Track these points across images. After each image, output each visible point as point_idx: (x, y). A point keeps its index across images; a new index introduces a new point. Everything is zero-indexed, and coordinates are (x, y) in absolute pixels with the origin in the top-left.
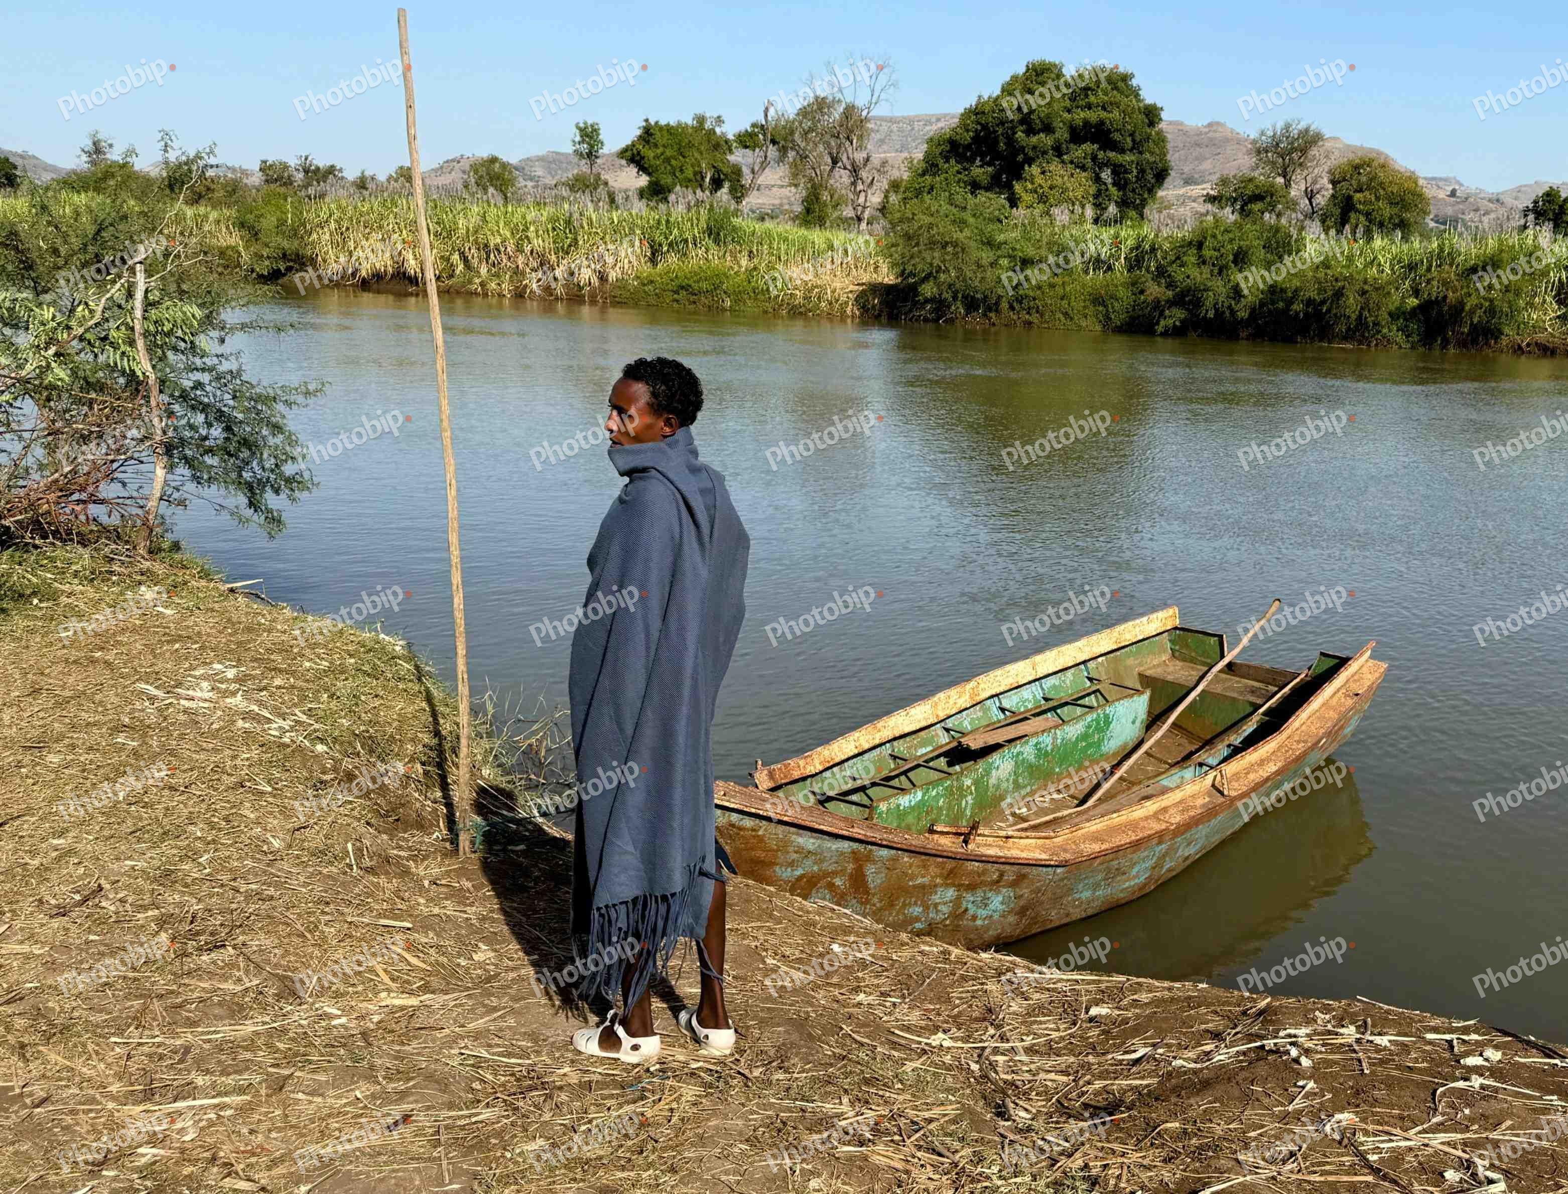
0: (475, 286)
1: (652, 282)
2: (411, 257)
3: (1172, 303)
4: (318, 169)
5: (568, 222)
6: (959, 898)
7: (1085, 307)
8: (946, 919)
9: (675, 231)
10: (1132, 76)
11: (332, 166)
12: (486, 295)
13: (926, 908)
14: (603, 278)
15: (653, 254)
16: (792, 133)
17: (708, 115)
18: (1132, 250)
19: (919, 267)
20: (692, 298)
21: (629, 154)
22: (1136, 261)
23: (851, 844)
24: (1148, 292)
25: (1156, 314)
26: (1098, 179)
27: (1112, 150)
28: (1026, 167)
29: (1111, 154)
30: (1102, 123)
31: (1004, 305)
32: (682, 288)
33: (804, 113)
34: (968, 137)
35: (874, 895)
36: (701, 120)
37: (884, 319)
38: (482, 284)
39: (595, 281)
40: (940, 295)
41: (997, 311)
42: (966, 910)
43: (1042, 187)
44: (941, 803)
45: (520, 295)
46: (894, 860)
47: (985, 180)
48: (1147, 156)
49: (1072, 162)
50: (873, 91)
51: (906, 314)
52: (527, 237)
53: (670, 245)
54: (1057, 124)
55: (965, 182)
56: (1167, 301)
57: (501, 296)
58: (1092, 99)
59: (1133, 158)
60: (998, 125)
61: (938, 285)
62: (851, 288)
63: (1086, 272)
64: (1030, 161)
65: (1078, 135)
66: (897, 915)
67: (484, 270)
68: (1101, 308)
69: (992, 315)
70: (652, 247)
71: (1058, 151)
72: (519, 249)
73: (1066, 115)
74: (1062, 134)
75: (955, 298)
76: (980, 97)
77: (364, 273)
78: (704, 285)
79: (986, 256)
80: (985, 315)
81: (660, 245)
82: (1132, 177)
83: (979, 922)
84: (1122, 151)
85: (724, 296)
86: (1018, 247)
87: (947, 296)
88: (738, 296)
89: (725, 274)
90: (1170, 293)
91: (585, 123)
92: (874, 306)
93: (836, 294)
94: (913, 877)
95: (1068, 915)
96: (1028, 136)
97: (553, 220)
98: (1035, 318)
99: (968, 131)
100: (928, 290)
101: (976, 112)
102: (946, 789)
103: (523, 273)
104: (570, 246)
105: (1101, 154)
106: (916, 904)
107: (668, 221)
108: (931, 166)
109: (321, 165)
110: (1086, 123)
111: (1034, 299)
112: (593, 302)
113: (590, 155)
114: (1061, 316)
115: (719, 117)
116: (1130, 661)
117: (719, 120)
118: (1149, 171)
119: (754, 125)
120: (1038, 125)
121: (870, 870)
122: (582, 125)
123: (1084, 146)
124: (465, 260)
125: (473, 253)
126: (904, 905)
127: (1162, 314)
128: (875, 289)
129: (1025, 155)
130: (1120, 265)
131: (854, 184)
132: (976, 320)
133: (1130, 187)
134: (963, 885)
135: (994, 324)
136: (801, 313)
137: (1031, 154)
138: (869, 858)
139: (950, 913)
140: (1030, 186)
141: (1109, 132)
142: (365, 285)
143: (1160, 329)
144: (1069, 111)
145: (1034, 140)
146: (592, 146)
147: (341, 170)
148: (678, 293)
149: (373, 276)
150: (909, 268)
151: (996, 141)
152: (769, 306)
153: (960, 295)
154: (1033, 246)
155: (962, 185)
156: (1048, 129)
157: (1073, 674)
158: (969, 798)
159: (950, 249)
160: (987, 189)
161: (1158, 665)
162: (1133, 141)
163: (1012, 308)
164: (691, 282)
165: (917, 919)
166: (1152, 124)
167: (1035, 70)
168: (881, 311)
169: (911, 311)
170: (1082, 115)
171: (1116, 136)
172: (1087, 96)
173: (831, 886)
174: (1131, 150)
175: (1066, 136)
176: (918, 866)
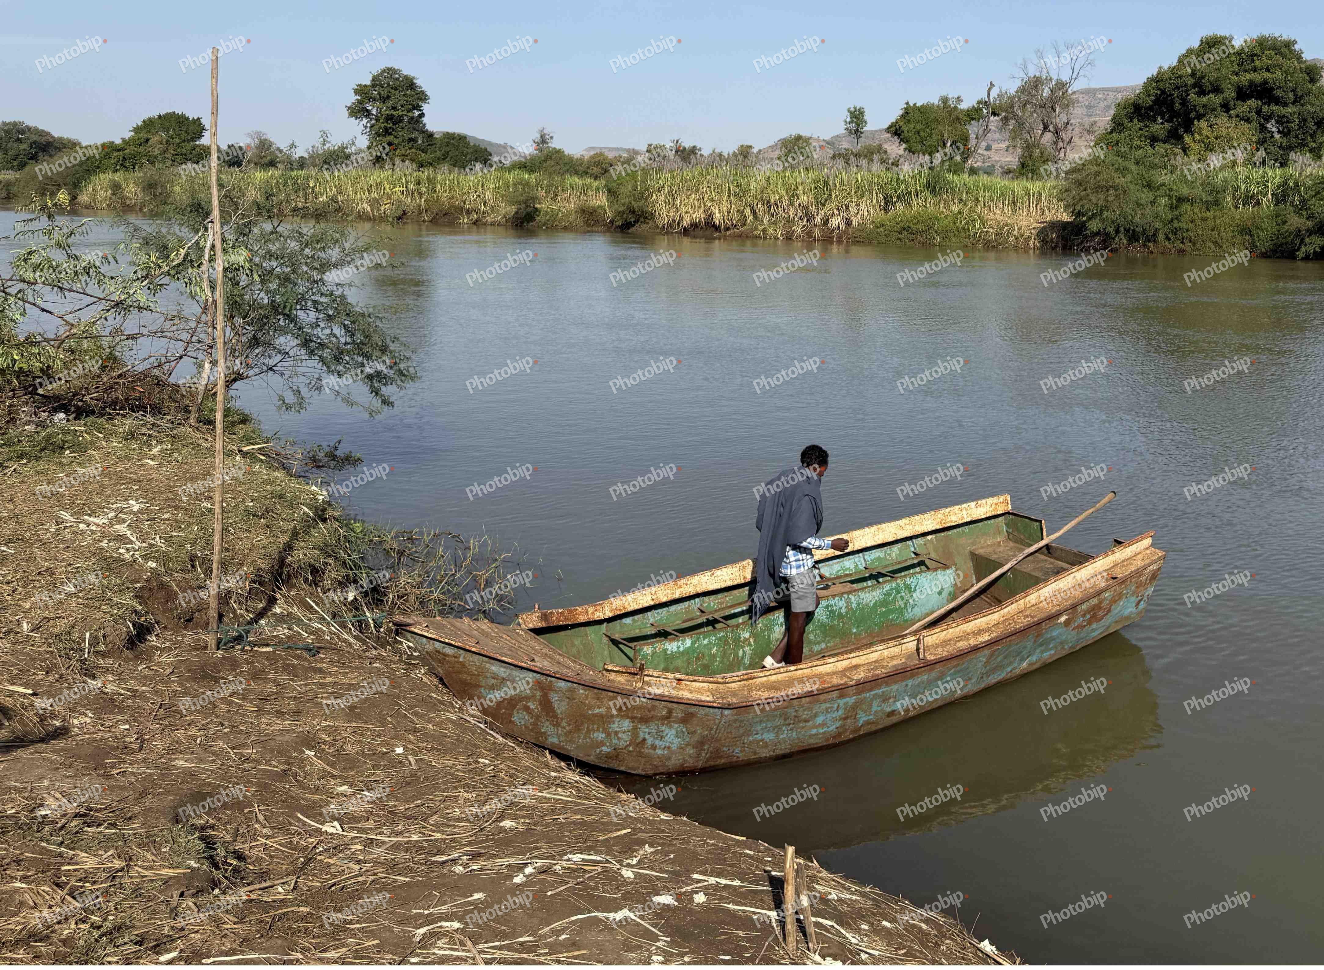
0: (759, 232)
1: (883, 225)
2: (717, 211)
3: (1310, 232)
4: (685, 149)
5: (826, 183)
6: (635, 728)
7: (1233, 237)
8: (627, 746)
9: (903, 187)
10: (1295, 42)
11: (694, 147)
12: (765, 238)
13: (608, 735)
14: (848, 223)
15: (886, 204)
16: (1012, 106)
17: (950, 96)
18: (1278, 187)
19: (1087, 206)
20: (911, 237)
21: (893, 129)
22: (1281, 197)
23: (535, 674)
24: (1289, 223)
25: (1298, 242)
26: (1263, 128)
27: (1277, 104)
28: (1196, 122)
29: (1274, 108)
30: (1266, 82)
31: (1161, 236)
32: (904, 229)
33: (1022, 90)
34: (1149, 101)
35: (562, 719)
36: (945, 100)
37: (1059, 250)
38: (764, 231)
39: (843, 226)
40: (1104, 229)
41: (1154, 241)
42: (644, 740)
43: (1208, 138)
44: (714, 650)
45: (789, 238)
46: (571, 690)
47: (1162, 134)
48: (1309, 107)
49: (1237, 116)
50: (1073, 70)
51: (1078, 245)
52: (797, 195)
53: (898, 197)
54: (1226, 86)
55: (1145, 137)
56: (1307, 230)
57: (776, 238)
58: (1257, 63)
59: (1295, 110)
60: (1174, 90)
61: (1103, 221)
62: (1035, 225)
63: (1236, 207)
64: (1199, 117)
65: (1242, 94)
66: (585, 738)
67: (766, 221)
68: (1247, 237)
69: (1151, 244)
70: (885, 198)
71: (1226, 107)
72: (791, 204)
73: (1234, 78)
74: (1230, 93)
75: (1117, 231)
76: (1160, 68)
77: (685, 224)
78: (921, 227)
79: (1146, 196)
80: (1144, 245)
81: (891, 197)
82: (1294, 126)
83: (659, 752)
84: (1285, 105)
85: (935, 235)
86: (1174, 188)
87: (1111, 230)
88: (945, 234)
89: (936, 218)
90: (1310, 224)
91: (855, 108)
92: (1052, 240)
93: (1022, 231)
94: (590, 707)
95: (755, 753)
96: (1199, 96)
97: (816, 181)
98: (1188, 246)
99: (1149, 95)
100: (1094, 226)
101: (1156, 80)
102: (720, 639)
103: (793, 222)
104: (826, 200)
105: (1265, 109)
106: (598, 730)
107: (898, 179)
108: (1118, 125)
109: (687, 146)
110: (1252, 84)
111: (1187, 230)
112: (840, 242)
113: (857, 131)
114: (1211, 245)
115: (958, 98)
116: (962, 541)
117: (959, 99)
118: (1310, 119)
119: (979, 102)
120: (1208, 87)
121: (554, 698)
122: (852, 109)
123: (1248, 102)
124: (754, 213)
125: (760, 208)
126: (589, 731)
127: (1302, 241)
128: (1053, 225)
129: (1197, 112)
130: (1267, 201)
131: (1055, 143)
132: (1137, 250)
133: (1293, 134)
134: (636, 717)
135: (1152, 252)
136: (993, 247)
137: (1202, 111)
138: (551, 688)
139: (631, 740)
140: (1197, 137)
141: (1272, 89)
142: (686, 232)
143: (1300, 254)
144: (1237, 74)
145: (1204, 99)
146: (858, 125)
147: (700, 150)
148: (900, 233)
149: (692, 225)
150: (1078, 208)
151: (1173, 103)
152: (968, 242)
153: (1122, 229)
154: (1188, 186)
155: (1143, 139)
156: (1217, 90)
157: (900, 550)
158: (747, 649)
159: (1112, 192)
160: (1164, 142)
161: (991, 546)
162: (1295, 95)
163: (1168, 238)
164: (911, 225)
165: (602, 744)
166: (1313, 81)
167: (1208, 44)
168: (1057, 243)
169: (1082, 242)
170: (1248, 76)
171: (1279, 93)
172: (1253, 61)
173: (527, 709)
174: (1294, 103)
175: (1234, 95)
176: (593, 698)
